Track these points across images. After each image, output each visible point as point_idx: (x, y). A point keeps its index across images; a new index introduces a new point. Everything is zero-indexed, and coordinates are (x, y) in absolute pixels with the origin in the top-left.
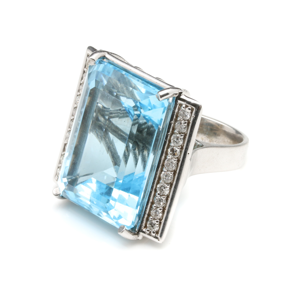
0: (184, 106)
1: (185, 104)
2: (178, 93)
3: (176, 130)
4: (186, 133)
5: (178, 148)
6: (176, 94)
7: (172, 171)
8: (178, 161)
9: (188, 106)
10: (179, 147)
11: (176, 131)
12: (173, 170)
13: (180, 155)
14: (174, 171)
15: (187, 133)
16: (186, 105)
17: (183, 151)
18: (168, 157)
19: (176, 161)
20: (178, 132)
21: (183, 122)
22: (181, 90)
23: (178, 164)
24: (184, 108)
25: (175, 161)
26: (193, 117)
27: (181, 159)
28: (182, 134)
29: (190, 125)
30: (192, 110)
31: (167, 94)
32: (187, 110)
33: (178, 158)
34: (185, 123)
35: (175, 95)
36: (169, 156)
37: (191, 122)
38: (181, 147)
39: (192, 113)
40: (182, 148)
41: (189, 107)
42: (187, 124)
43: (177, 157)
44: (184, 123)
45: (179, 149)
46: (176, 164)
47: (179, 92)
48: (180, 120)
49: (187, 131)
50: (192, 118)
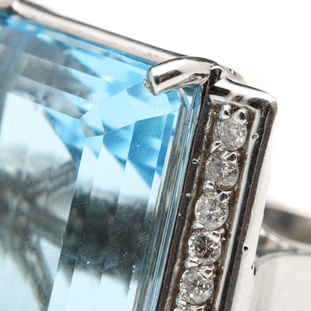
0: (227, 108)
1: (230, 104)
2: (208, 72)
3: (209, 182)
4: (236, 188)
5: (214, 234)
6: (203, 76)
7: (200, 305)
8: (218, 273)
9: (238, 108)
10: (218, 229)
11: (207, 185)
12: (205, 300)
13: (223, 256)
14: (208, 301)
15: (239, 190)
16: (233, 106)
17: (231, 241)
18: (189, 265)
19: (212, 273)
20: (212, 187)
21: (225, 156)
22: (216, 64)
23: (216, 281)
24: (226, 113)
25: (208, 272)
26: (253, 137)
27: (225, 268)
28: (225, 192)
29: (248, 162)
30: (250, 117)
31: (176, 73)
32: (236, 118)
33: (216, 263)
34: (232, 158)
35: (199, 77)
36: (191, 261)
37: (249, 154)
38: (222, 231)
39: (249, 126)
40: (226, 235)
41: (240, 111)
42: (239, 162)
43: (214, 260)
44: (228, 159)
45: (218, 235)
46: (211, 281)
47: (212, 68)
48: (216, 151)
49: (239, 182)
50: (252, 142)
